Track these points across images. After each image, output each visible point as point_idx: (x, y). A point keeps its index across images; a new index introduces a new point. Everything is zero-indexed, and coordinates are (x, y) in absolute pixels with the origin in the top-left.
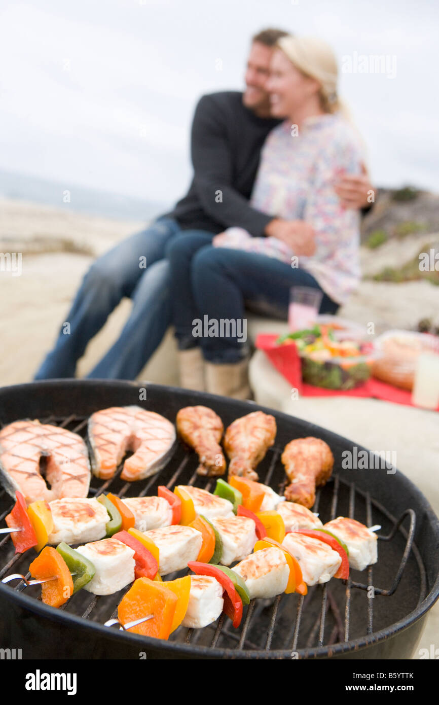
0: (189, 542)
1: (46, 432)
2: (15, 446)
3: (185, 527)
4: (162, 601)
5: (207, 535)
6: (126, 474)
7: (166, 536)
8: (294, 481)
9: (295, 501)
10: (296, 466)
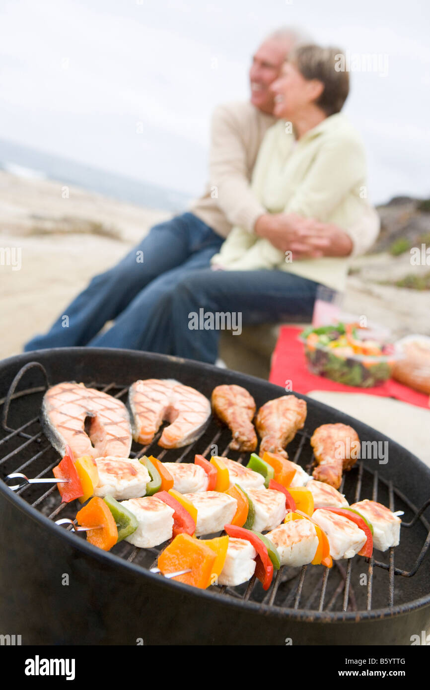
0: (225, 507)
1: (91, 395)
2: (63, 405)
3: (221, 493)
4: (201, 557)
5: (242, 503)
6: (164, 441)
7: (204, 500)
8: (322, 463)
9: (323, 481)
10: (324, 449)
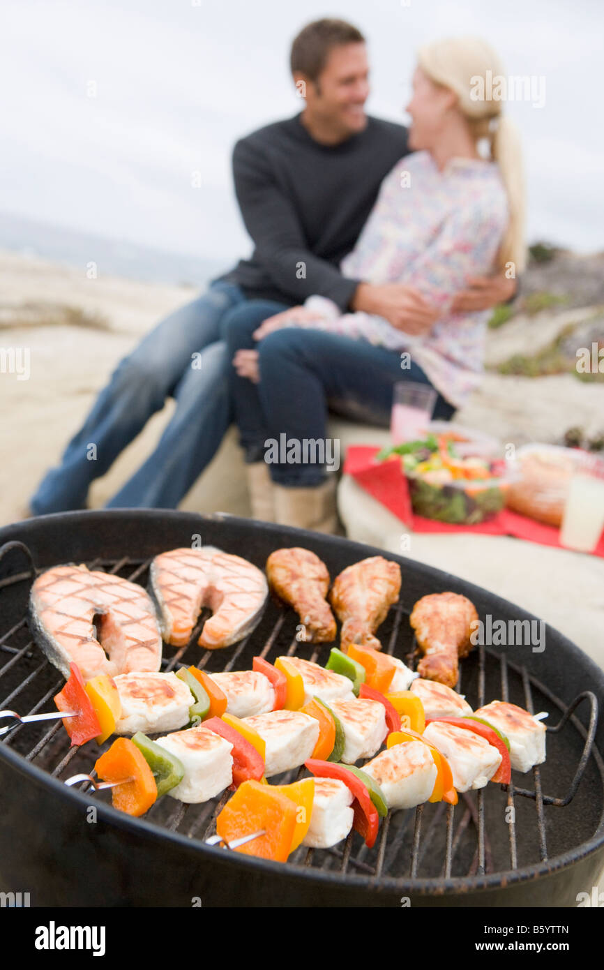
0: (304, 733)
1: (98, 582)
2: (59, 600)
4: (277, 812)
5: (325, 723)
6: (206, 639)
7: (272, 726)
8: (429, 651)
9: (432, 679)
10: (431, 631)
